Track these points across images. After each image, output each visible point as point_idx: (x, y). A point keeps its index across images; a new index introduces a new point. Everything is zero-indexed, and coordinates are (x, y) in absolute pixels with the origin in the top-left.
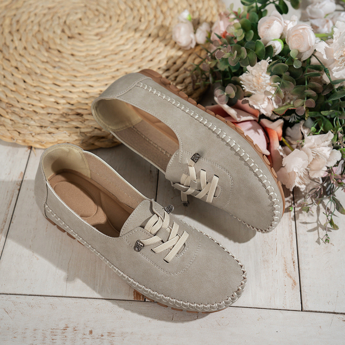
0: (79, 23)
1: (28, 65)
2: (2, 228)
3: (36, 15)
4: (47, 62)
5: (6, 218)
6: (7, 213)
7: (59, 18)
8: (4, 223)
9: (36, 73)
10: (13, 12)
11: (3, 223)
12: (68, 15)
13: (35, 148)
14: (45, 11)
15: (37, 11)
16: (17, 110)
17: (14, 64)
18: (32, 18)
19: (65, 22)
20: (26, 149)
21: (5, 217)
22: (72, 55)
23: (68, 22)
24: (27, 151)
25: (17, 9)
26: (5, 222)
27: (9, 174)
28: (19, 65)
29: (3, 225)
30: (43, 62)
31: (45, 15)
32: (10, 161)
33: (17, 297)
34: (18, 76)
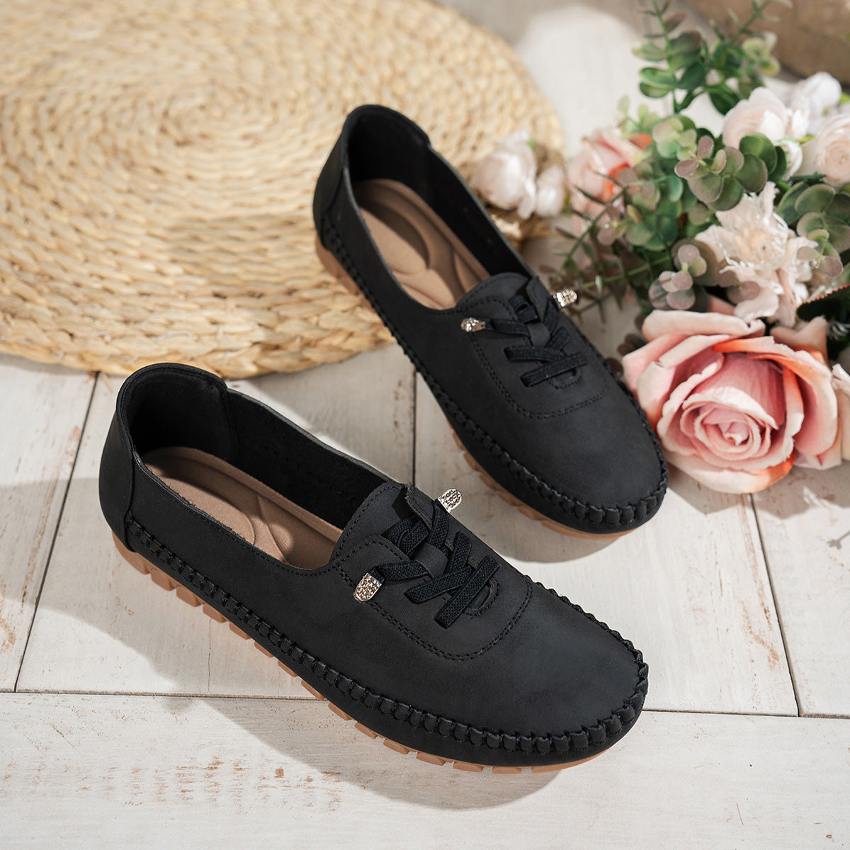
0: (200, 115)
1: (85, 198)
2: (36, 546)
3: (93, 99)
4: (130, 191)
5: (45, 526)
6: (45, 515)
7: (151, 105)
8: (40, 536)
9: (104, 215)
10: (40, 93)
11: (37, 537)
12: (173, 98)
13: (109, 376)
14: (118, 91)
15: (97, 91)
16: (63, 286)
17: (49, 193)
18: (86, 105)
19: (166, 114)
20: (85, 378)
21: (42, 523)
22: (190, 178)
23: (172, 113)
24: (87, 382)
25: (48, 86)
26: (43, 534)
27: (44, 431)
28: (62, 197)
29: (37, 539)
30: (119, 191)
31: (115, 99)
32: (45, 403)
33: (85, 698)
34: (62, 218)
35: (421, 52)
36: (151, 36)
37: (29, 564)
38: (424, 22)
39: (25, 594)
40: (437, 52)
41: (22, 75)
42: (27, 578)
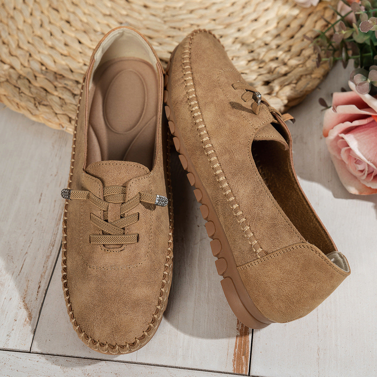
1: (85, 19)
2: (49, 254)
4: (110, 15)
5: (55, 240)
6: (56, 233)
8: (51, 248)
9: (95, 31)
11: (50, 248)
16: (70, 83)
17: (65, 16)
21: (54, 238)
22: (145, 6)
26: (53, 246)
28: (72, 19)
29: (50, 249)
30: (105, 15)
33: (68, 360)
34: (71, 34)
37: (44, 267)
39: (39, 287)
42: (42, 276)
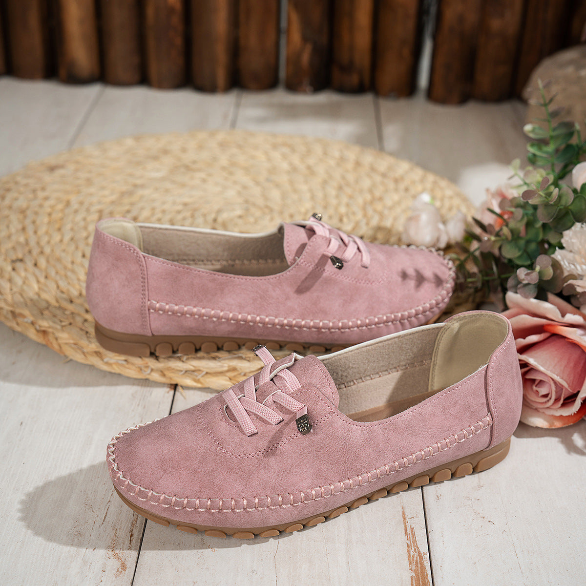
0: (240, 221)
3: (164, 212)
7: (204, 215)
10: (127, 208)
12: (219, 211)
13: (183, 387)
14: (180, 207)
15: (165, 207)
18: (159, 215)
19: (215, 220)
20: (167, 389)
23: (220, 220)
24: (168, 392)
25: (132, 204)
31: (179, 212)
32: (138, 405)
35: (391, 185)
36: (202, 175)
38: (390, 168)
39: (132, 536)
40: (402, 186)
41: (113, 198)
